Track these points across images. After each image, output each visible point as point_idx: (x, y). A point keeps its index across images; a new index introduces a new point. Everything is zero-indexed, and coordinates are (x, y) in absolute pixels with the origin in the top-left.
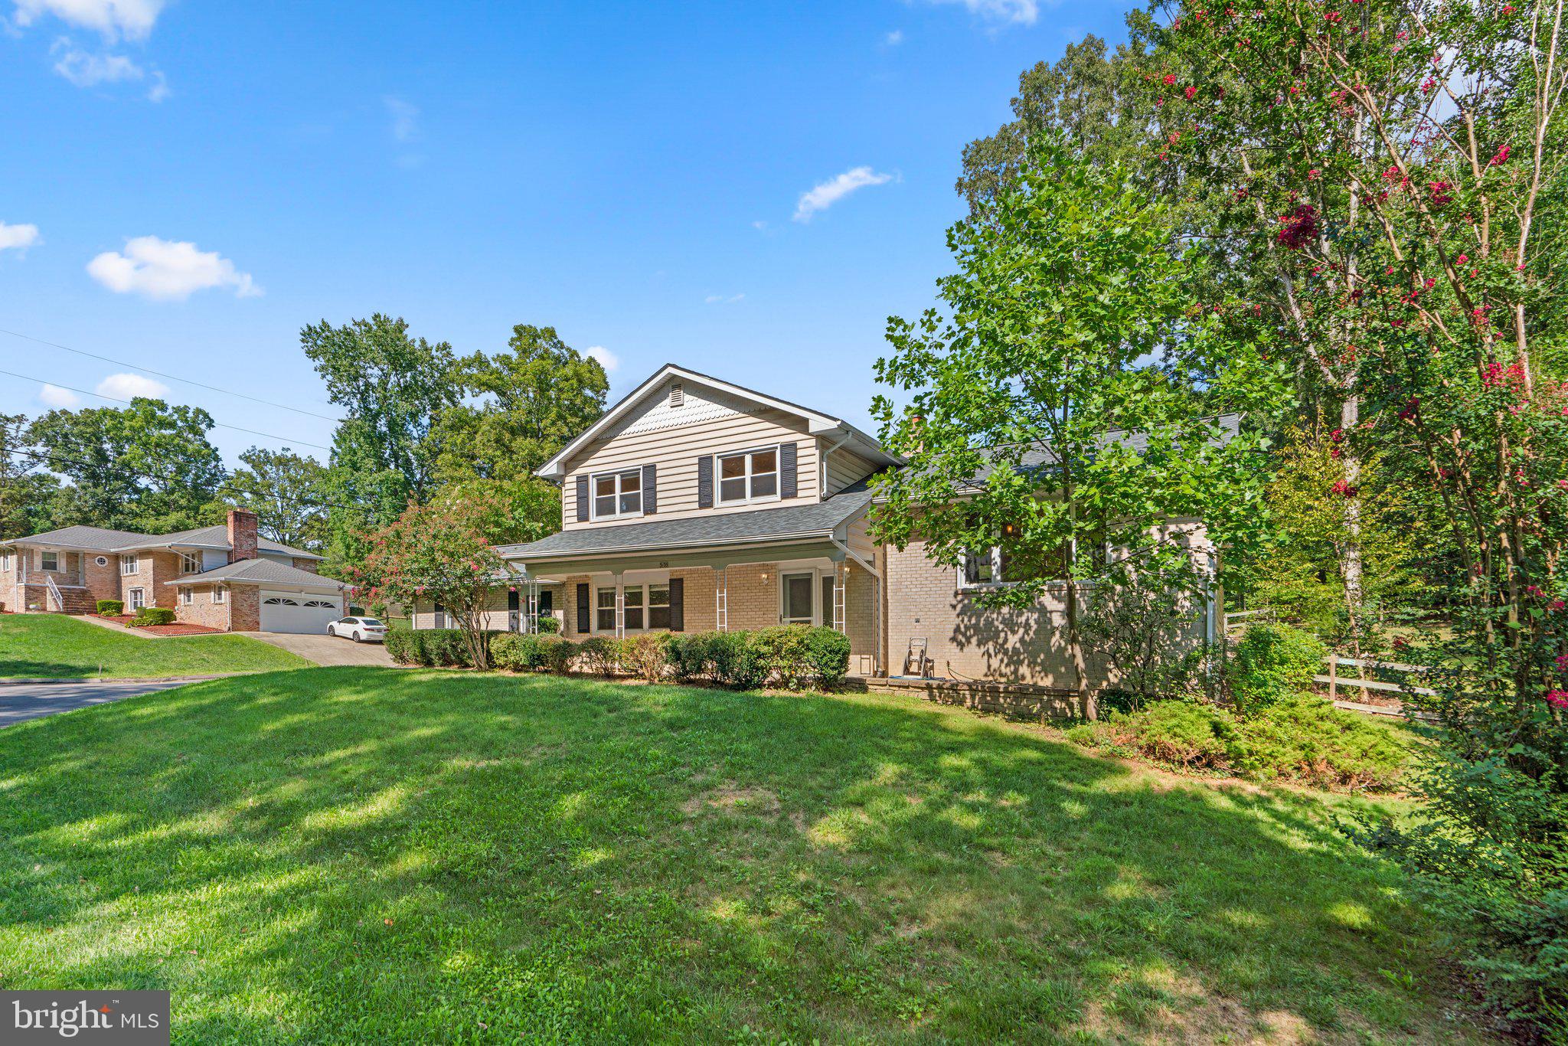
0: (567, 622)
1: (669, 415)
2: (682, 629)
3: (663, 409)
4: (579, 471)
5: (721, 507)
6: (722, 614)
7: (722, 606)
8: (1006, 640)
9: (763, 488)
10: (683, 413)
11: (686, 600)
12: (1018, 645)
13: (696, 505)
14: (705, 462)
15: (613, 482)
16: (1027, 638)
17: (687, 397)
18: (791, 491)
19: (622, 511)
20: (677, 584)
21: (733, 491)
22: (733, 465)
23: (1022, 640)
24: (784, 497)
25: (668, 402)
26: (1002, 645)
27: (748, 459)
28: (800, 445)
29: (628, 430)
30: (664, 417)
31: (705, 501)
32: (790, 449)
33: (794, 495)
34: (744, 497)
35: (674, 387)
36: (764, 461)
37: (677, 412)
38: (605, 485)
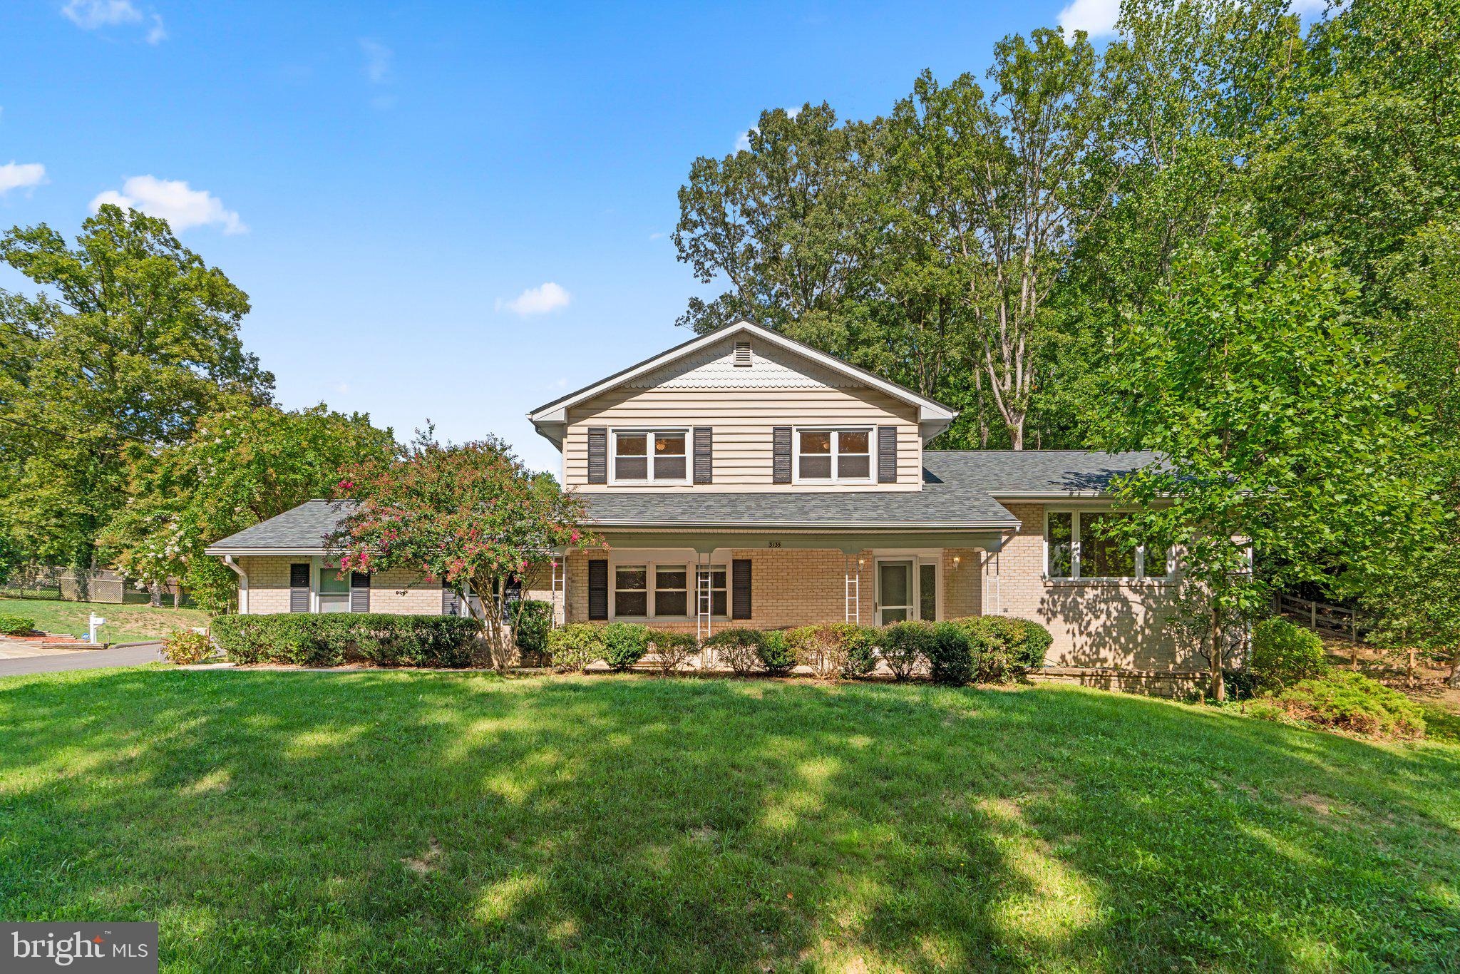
0: (569, 609)
1: (732, 375)
2: (749, 618)
3: (722, 367)
4: (592, 422)
5: (800, 484)
6: (852, 603)
7: (852, 593)
8: (1089, 623)
9: (853, 468)
10: (751, 375)
11: (754, 584)
12: (1101, 630)
13: (770, 480)
14: (781, 434)
15: (643, 441)
16: (1108, 623)
17: (755, 359)
18: (889, 475)
19: (656, 476)
20: (743, 568)
21: (817, 468)
22: (815, 440)
23: (1104, 625)
24: (882, 480)
25: (731, 358)
26: (1086, 628)
27: (834, 437)
28: (899, 429)
29: (671, 383)
30: (725, 375)
31: (781, 476)
32: (889, 434)
33: (893, 480)
34: (828, 475)
35: (739, 345)
36: (854, 441)
37: (743, 372)
38: (631, 443)
